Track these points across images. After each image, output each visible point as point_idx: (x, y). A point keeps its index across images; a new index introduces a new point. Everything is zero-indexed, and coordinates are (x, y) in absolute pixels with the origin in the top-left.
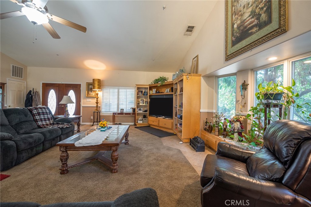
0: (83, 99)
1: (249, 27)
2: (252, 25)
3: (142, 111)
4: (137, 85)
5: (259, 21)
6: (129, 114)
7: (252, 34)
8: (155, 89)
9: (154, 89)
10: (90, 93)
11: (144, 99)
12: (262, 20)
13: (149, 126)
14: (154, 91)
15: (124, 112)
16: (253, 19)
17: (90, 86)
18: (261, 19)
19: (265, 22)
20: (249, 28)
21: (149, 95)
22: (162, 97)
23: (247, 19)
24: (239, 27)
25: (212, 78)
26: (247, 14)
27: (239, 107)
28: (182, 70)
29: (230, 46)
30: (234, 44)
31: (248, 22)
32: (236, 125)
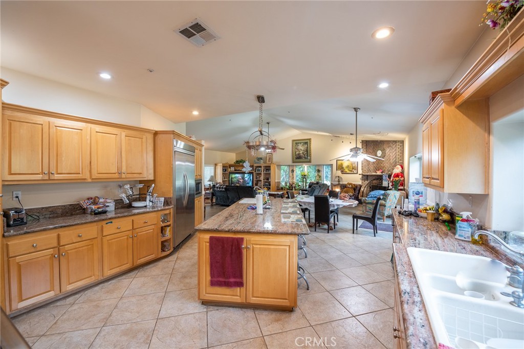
4: (223, 164)
5: (305, 157)
7: (302, 159)
9: (232, 168)
20: (301, 157)
21: (229, 172)
24: (298, 154)
25: (279, 166)
26: (301, 152)
27: (291, 179)
28: (261, 159)
29: (294, 158)
30: (296, 158)
31: (302, 155)
32: (294, 185)
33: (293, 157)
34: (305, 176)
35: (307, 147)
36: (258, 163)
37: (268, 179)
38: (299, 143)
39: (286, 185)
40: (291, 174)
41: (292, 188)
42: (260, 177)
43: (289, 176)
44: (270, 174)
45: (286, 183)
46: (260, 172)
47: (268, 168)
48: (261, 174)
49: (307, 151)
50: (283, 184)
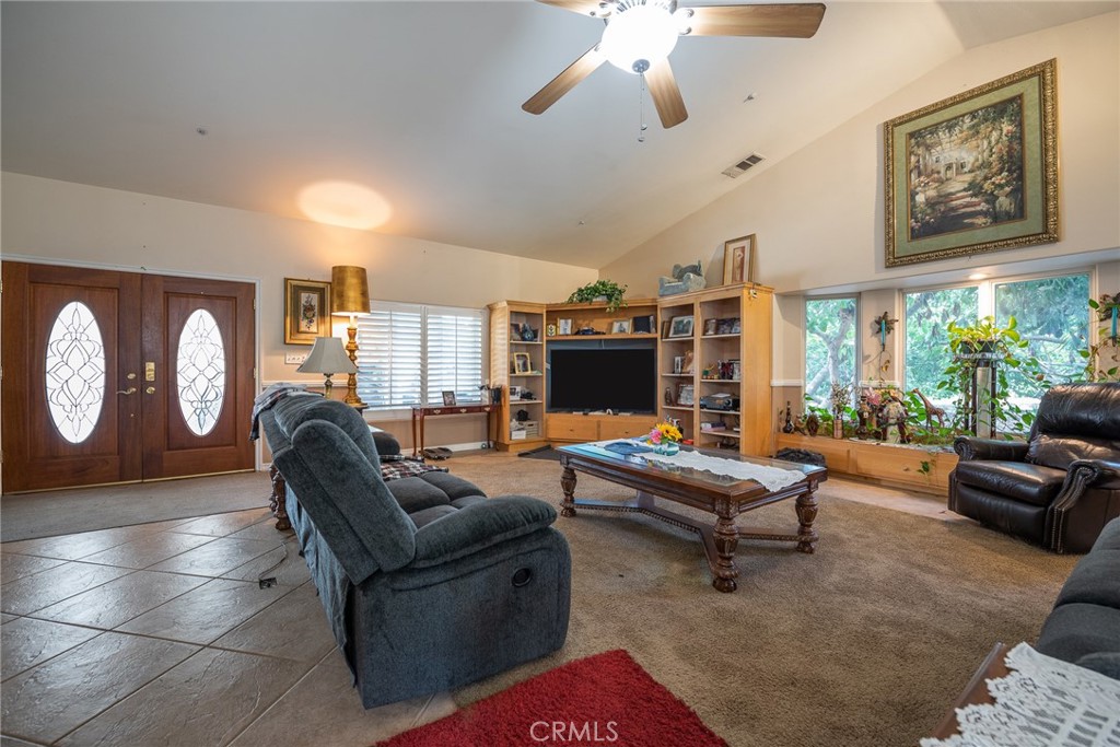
0: (267, 354)
1: (963, 210)
2: (972, 209)
3: (518, 398)
4: (509, 303)
5: (994, 208)
6: (480, 408)
7: (972, 226)
8: (570, 321)
9: (562, 321)
10: (303, 328)
11: (527, 354)
12: (1001, 206)
13: (549, 447)
14: (564, 327)
15: (458, 405)
16: (974, 199)
17: (304, 296)
18: (997, 205)
19: (1007, 213)
20: (963, 214)
21: (547, 341)
22: (596, 347)
23: (959, 195)
24: (931, 203)
25: (794, 299)
26: (957, 185)
27: (870, 370)
28: (696, 270)
29: (902, 237)
30: (915, 235)
31: (963, 200)
32: (894, 410)
33: (889, 225)
34: (987, 346)
35: (1019, 137)
36: (675, 291)
37: (727, 370)
38: (933, 130)
39: (840, 409)
40: (871, 344)
41: (883, 423)
42: (687, 361)
43: (861, 357)
44: (735, 342)
45: (838, 394)
46: (684, 337)
47: (726, 313)
48: (689, 345)
49: (1014, 163)
50: (822, 403)
